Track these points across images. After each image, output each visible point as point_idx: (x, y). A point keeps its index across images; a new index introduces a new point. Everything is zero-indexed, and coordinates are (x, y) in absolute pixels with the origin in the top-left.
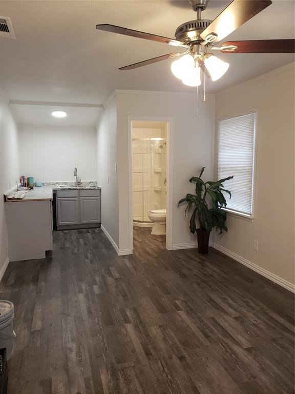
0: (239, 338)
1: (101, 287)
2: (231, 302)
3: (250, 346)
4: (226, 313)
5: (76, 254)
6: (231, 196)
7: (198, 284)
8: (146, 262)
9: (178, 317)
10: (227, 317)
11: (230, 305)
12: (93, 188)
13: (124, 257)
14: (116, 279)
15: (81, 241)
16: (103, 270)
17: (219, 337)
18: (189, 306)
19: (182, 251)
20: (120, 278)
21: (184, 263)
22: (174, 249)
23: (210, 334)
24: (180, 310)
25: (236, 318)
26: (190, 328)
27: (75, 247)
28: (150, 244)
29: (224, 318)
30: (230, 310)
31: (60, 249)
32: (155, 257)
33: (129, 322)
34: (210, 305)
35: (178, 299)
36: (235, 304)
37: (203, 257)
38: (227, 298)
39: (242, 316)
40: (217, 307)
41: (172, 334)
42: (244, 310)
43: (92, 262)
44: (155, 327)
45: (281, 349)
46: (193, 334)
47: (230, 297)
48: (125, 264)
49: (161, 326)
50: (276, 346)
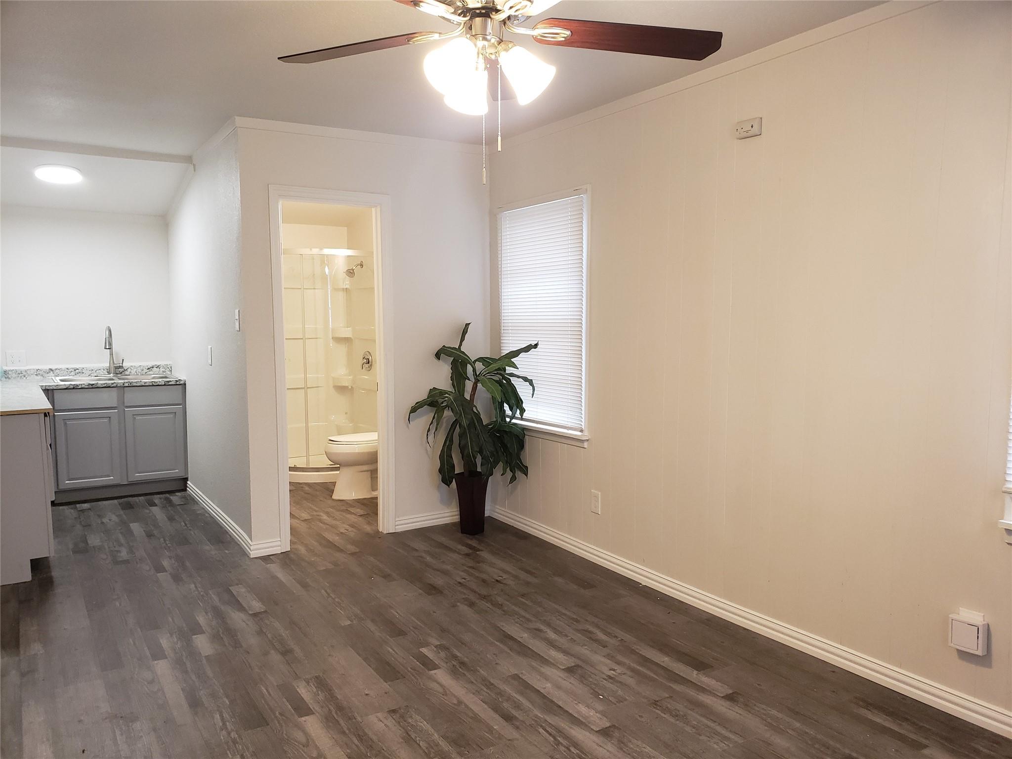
0: (582, 710)
1: (216, 638)
2: (552, 635)
3: (608, 725)
4: (545, 661)
5: (126, 562)
6: (534, 390)
7: (471, 605)
8: (330, 566)
9: (434, 685)
10: (548, 671)
11: (552, 644)
12: (161, 381)
13: (267, 559)
14: (255, 615)
15: (136, 527)
16: (215, 597)
17: (536, 716)
18: (455, 657)
19: (422, 533)
20: (265, 612)
21: (428, 559)
22: (400, 529)
23: (514, 713)
24: (436, 667)
25: (570, 670)
26: (466, 706)
27: (121, 545)
28: (334, 522)
29: (542, 674)
30: (554, 654)
31: (75, 552)
32: (353, 554)
33: (309, 712)
34: (506, 649)
35: (426, 644)
36: (562, 641)
37: (474, 543)
38: (542, 627)
39: (580, 663)
40: (524, 650)
41: (425, 725)
42: (584, 651)
43: (177, 578)
44: (379, 715)
45: (672, 720)
46: (476, 718)
47: (549, 625)
48: (274, 577)
49: (393, 711)
50: (663, 715)
